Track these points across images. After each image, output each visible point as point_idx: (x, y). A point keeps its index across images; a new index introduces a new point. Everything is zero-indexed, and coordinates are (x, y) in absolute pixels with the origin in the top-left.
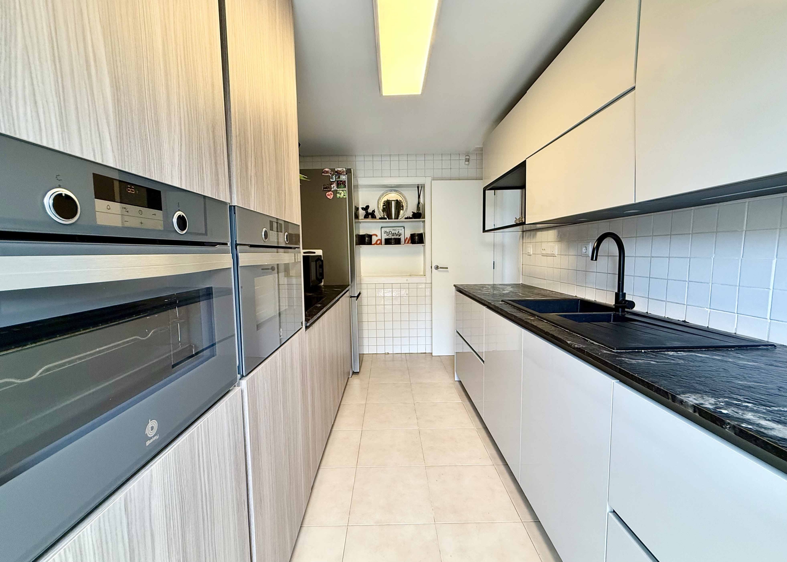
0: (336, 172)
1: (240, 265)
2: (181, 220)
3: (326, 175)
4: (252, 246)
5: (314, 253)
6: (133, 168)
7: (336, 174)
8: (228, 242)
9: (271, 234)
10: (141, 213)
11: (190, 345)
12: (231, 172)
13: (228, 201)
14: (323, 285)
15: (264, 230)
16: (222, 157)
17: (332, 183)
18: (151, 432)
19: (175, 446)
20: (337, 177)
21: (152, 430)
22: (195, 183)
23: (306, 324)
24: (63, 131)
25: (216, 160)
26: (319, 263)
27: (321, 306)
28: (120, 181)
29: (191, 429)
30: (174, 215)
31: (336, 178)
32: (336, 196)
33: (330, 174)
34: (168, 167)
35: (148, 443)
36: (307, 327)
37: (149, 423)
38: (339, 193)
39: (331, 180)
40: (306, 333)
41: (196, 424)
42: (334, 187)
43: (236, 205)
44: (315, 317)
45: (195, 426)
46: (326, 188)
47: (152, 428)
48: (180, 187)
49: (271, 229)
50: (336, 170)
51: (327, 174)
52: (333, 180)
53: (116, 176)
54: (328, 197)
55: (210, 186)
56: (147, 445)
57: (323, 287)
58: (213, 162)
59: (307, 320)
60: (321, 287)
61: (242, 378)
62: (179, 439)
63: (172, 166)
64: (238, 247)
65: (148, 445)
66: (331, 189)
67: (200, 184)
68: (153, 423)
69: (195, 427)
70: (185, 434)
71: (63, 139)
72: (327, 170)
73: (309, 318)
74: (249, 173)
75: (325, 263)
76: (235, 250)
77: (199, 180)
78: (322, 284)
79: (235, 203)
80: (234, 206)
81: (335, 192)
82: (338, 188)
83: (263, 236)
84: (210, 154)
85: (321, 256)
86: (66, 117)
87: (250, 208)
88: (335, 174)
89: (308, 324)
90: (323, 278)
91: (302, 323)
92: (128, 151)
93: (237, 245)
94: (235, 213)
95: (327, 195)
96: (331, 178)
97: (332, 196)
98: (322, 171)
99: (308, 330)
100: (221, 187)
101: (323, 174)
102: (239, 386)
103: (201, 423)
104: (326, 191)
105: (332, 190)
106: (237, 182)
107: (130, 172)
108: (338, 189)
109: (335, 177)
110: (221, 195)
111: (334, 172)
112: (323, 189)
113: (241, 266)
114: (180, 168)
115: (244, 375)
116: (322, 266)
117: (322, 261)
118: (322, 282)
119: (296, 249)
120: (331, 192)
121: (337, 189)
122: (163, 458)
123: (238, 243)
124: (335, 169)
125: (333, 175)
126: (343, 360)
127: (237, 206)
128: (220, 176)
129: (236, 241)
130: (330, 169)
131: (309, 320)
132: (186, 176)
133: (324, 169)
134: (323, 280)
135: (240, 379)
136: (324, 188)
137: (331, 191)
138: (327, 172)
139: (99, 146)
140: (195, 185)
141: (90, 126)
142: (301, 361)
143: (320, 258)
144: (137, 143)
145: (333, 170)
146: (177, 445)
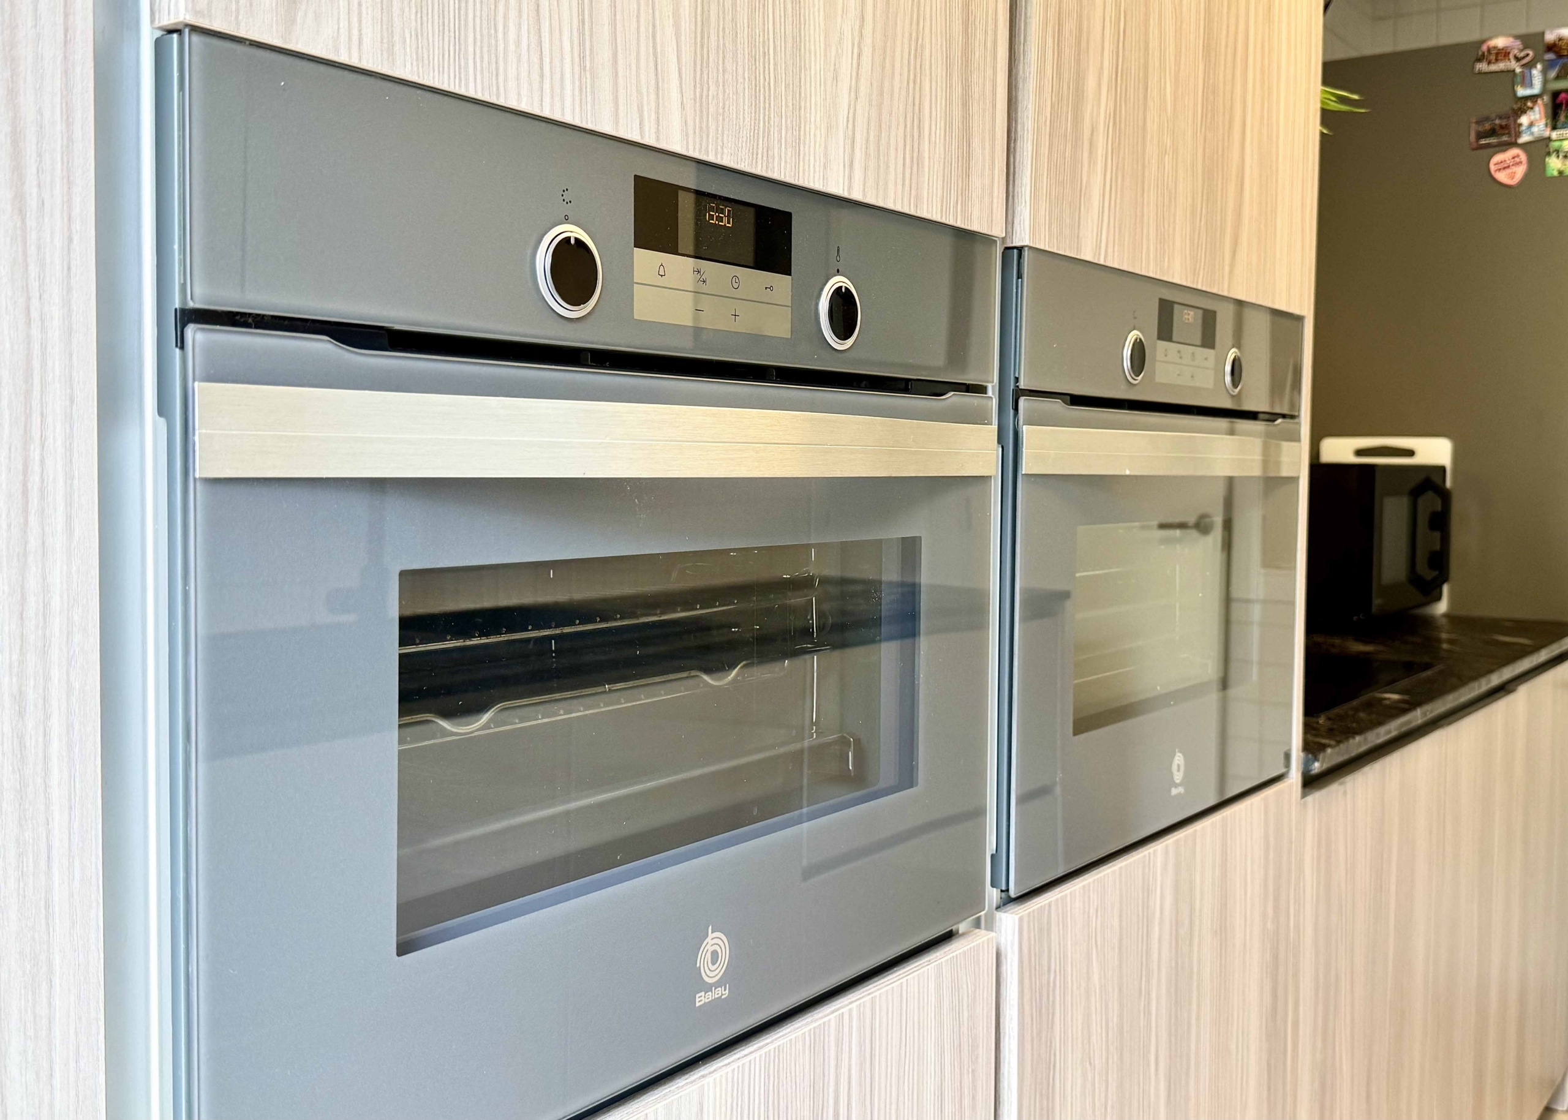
0: (1551, 48)
1: (1026, 468)
2: (843, 304)
3: (1494, 67)
4: (1077, 400)
5: (1410, 453)
6: (725, 151)
7: (1550, 56)
8: (988, 382)
9: (1162, 353)
10: (736, 286)
11: (843, 737)
12: (1019, 121)
13: (997, 230)
14: (1446, 615)
15: (1134, 335)
16: (989, 72)
17: (1523, 105)
18: (713, 968)
19: (771, 1047)
20: (1553, 74)
21: (713, 963)
22: (892, 176)
23: (1307, 765)
24: (583, 68)
25: (966, 87)
26: (1429, 503)
27: (1399, 701)
28: (698, 193)
29: (820, 1015)
30: (822, 289)
31: (1545, 82)
32: (1544, 166)
33: (1518, 59)
34: (818, 133)
35: (701, 999)
36: (1311, 782)
37: (707, 936)
38: (1557, 151)
39: (1521, 92)
40: (1305, 805)
41: (837, 1007)
42: (1531, 125)
43: (1026, 242)
44: (1358, 744)
45: (833, 1008)
46: (1492, 133)
47: (715, 956)
48: (846, 195)
49: (1165, 332)
50: (1550, 37)
51: (1501, 66)
52: (1527, 92)
53: (687, 179)
54: (1502, 177)
55: (940, 182)
56: (698, 1004)
57: (1444, 621)
58: (958, 91)
59: (1311, 748)
60: (1429, 622)
61: (1004, 904)
62: (784, 1032)
63: (829, 129)
64: (1022, 401)
65: (700, 1006)
66: (1519, 134)
67: (908, 175)
68: (716, 942)
69: (833, 1012)
70: (799, 1025)
71: (581, 90)
72: (1500, 42)
73: (1324, 741)
74: (1087, 116)
75: (1458, 507)
76: (1012, 412)
77: (904, 165)
78: (1442, 607)
79: (1022, 238)
80: (1020, 249)
81: (1540, 149)
82: (1554, 128)
83: (1127, 364)
84: (948, 67)
85: (1442, 469)
86: (591, 29)
87: (1079, 250)
88: (1543, 61)
89: (1317, 765)
90: (1444, 578)
91: (1287, 756)
92: (718, 98)
93: (1019, 393)
94: (1020, 276)
95: (1492, 168)
96: (1519, 79)
97: (1520, 171)
98: (1477, 52)
99: (1317, 797)
100: (976, 181)
101: (1482, 66)
102: (990, 927)
103: (850, 1006)
104: (1488, 146)
105: (1524, 138)
106: (1037, 155)
107: (719, 161)
108: (1554, 135)
109: (1544, 72)
110: (976, 213)
111: (1542, 48)
112: (1473, 137)
113: (1025, 474)
114: (850, 133)
115: (1013, 893)
116: (1441, 521)
117: (1445, 496)
118: (1439, 598)
119: (1279, 421)
120: (1515, 151)
121: (1547, 133)
122: (735, 1066)
123: (1022, 385)
124: (1543, 34)
125: (1530, 65)
126: (1522, 1001)
127: (1030, 248)
128: (976, 143)
129: (1017, 379)
130: (1517, 37)
131: (1323, 747)
132: (867, 155)
133: (1483, 42)
134: (1446, 589)
135: (998, 908)
136: (1480, 135)
137: (1514, 144)
138: (1502, 54)
139: (653, 96)
140: (891, 186)
141: (638, 44)
142: (1270, 925)
143: (1436, 479)
144: (740, 71)
145: (1529, 40)
146: (776, 1044)
